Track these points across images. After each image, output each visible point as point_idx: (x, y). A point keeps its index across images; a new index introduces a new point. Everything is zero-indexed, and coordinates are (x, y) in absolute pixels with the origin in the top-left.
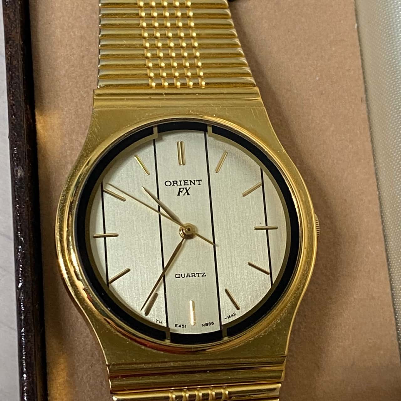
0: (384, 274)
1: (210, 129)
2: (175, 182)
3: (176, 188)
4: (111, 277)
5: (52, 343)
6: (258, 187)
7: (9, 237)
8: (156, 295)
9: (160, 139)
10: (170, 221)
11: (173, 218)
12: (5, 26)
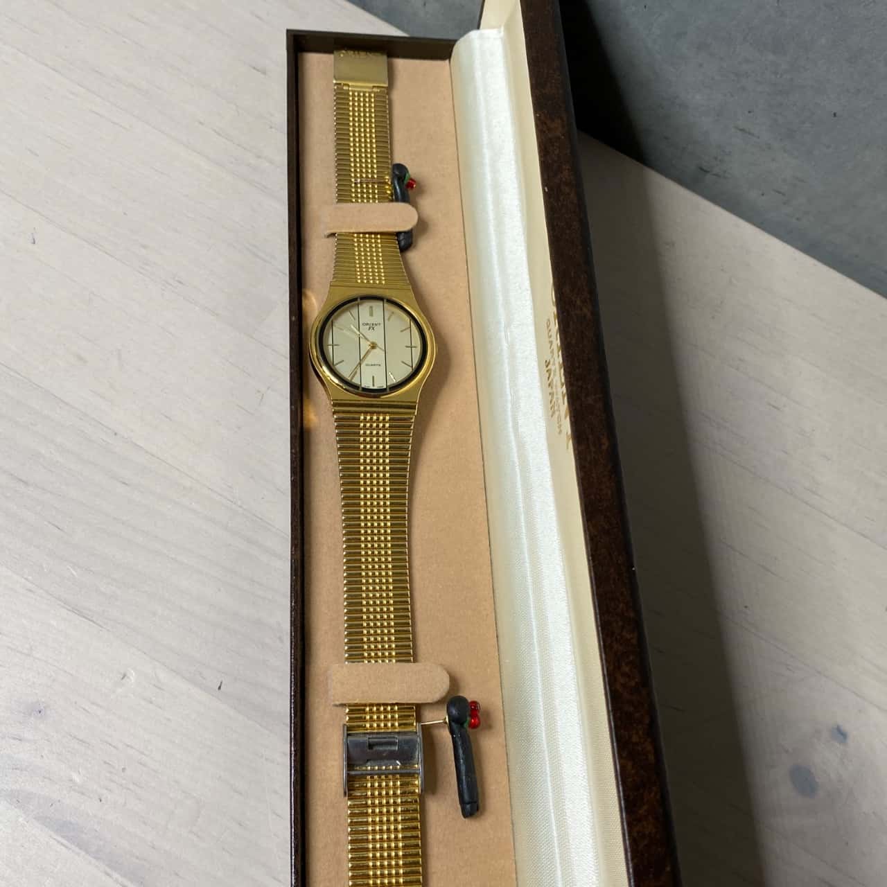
0: (473, 382)
1: (385, 300)
2: (367, 324)
3: (368, 327)
4: (335, 363)
5: (305, 398)
6: (408, 328)
7: (286, 358)
8: (356, 372)
9: (361, 304)
10: (364, 340)
11: (366, 339)
12: (289, 254)
